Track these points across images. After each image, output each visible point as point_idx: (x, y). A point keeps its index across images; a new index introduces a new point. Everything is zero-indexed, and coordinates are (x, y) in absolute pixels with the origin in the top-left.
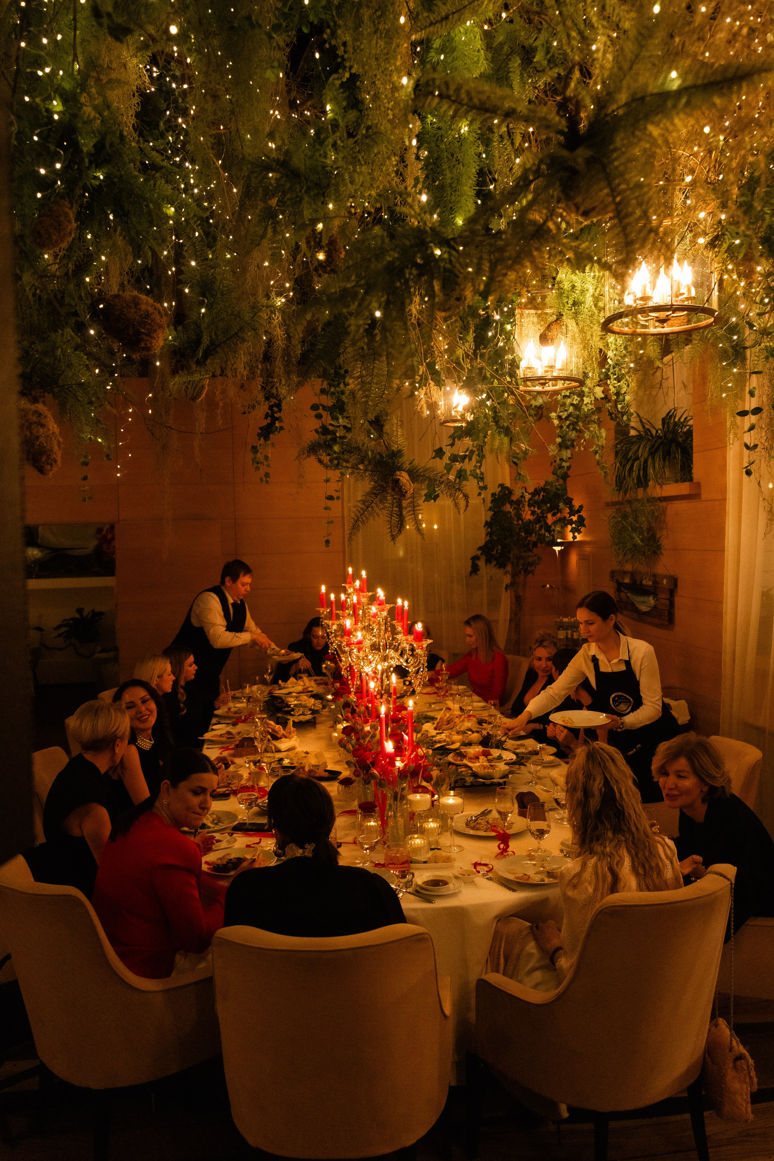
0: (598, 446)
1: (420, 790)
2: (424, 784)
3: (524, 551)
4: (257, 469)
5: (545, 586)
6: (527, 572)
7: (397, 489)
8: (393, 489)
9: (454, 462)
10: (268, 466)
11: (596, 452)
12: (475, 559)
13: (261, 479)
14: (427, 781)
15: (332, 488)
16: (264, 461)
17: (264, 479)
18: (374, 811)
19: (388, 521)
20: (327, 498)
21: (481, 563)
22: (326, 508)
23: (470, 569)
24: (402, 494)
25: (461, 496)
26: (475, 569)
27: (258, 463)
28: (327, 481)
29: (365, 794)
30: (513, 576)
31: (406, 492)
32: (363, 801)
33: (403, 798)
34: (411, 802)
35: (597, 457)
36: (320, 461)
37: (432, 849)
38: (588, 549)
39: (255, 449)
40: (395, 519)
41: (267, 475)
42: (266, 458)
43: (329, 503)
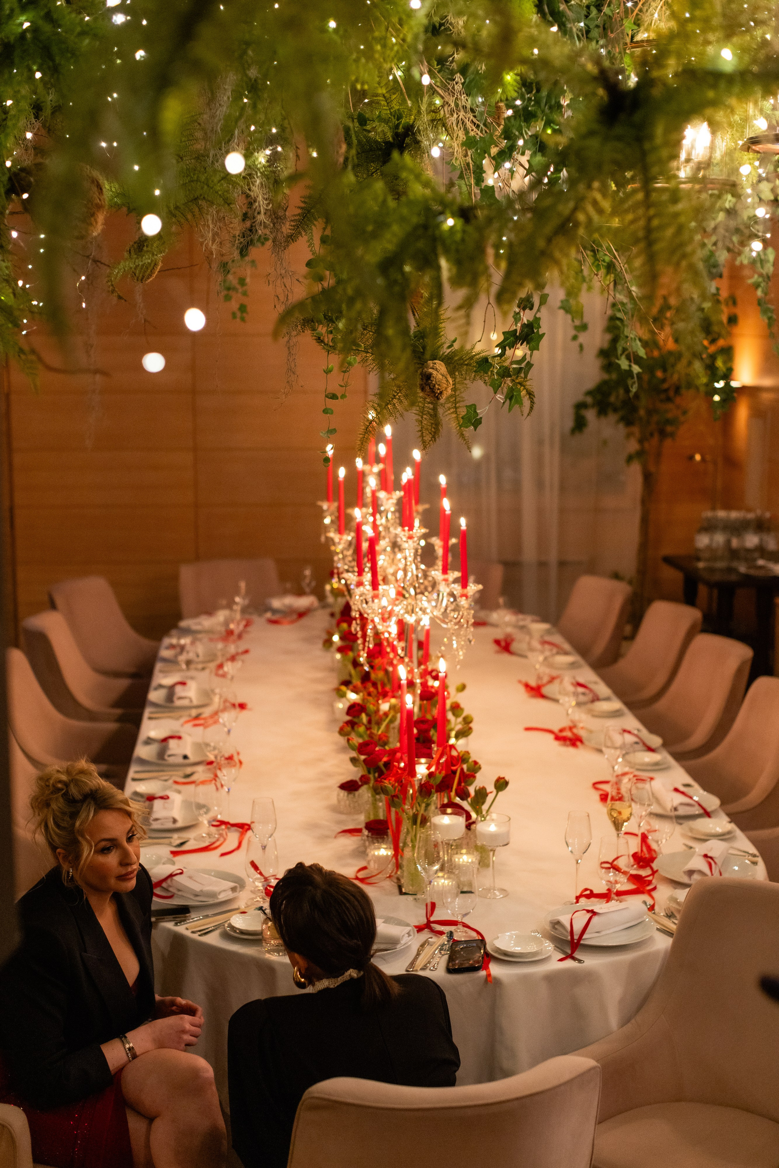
0: (761, 275)
1: (449, 810)
2: (457, 800)
3: (662, 401)
4: (228, 298)
5: (691, 458)
6: (663, 434)
7: (427, 388)
8: (423, 389)
9: (503, 377)
10: (245, 294)
11: (757, 286)
12: (580, 406)
13: (234, 315)
14: (462, 799)
15: (334, 384)
16: (238, 286)
17: (239, 314)
18: (386, 834)
19: (416, 420)
20: (327, 396)
21: (590, 415)
22: (326, 411)
23: (570, 423)
24: (434, 394)
25: (524, 393)
26: (580, 424)
27: (229, 289)
28: (328, 372)
29: (375, 808)
30: (641, 441)
31: (441, 393)
32: (372, 818)
33: (425, 820)
34: (436, 827)
35: (759, 293)
36: (319, 340)
37: (462, 892)
38: (766, 397)
39: (225, 267)
40: (427, 421)
41: (243, 308)
42: (242, 281)
43: (330, 403)
